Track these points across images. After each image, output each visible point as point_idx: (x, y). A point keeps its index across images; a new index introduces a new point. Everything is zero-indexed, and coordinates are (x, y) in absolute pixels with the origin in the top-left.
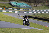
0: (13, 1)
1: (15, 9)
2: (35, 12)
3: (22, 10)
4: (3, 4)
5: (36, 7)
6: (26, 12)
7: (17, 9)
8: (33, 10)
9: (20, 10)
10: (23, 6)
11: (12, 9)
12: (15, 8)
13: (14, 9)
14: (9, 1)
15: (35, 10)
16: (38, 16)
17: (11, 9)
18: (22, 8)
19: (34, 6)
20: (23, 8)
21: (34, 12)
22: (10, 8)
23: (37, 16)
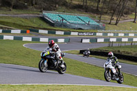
0: (51, 10)
1: (57, 33)
2: (114, 40)
3: (76, 34)
4: (23, 20)
5: (116, 24)
6: (88, 41)
7: (63, 33)
8: (109, 35)
9: (72, 33)
10: (78, 24)
11: (49, 33)
12: (58, 30)
13: (54, 33)
14: (41, 12)
15: (112, 35)
16: (121, 50)
17: (46, 32)
18: (75, 29)
19: (110, 24)
20: (80, 29)
21: (111, 40)
22: (44, 29)
23: (119, 51)
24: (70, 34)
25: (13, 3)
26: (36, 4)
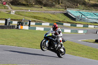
1: (78, 26)
3: (93, 26)
7: (82, 26)
9: (90, 26)
11: (71, 26)
12: (78, 24)
13: (76, 26)
14: (66, 9)
17: (69, 25)
18: (92, 23)
20: (96, 23)
24: (87, 27)
25: (44, 2)
26: (61, 3)
